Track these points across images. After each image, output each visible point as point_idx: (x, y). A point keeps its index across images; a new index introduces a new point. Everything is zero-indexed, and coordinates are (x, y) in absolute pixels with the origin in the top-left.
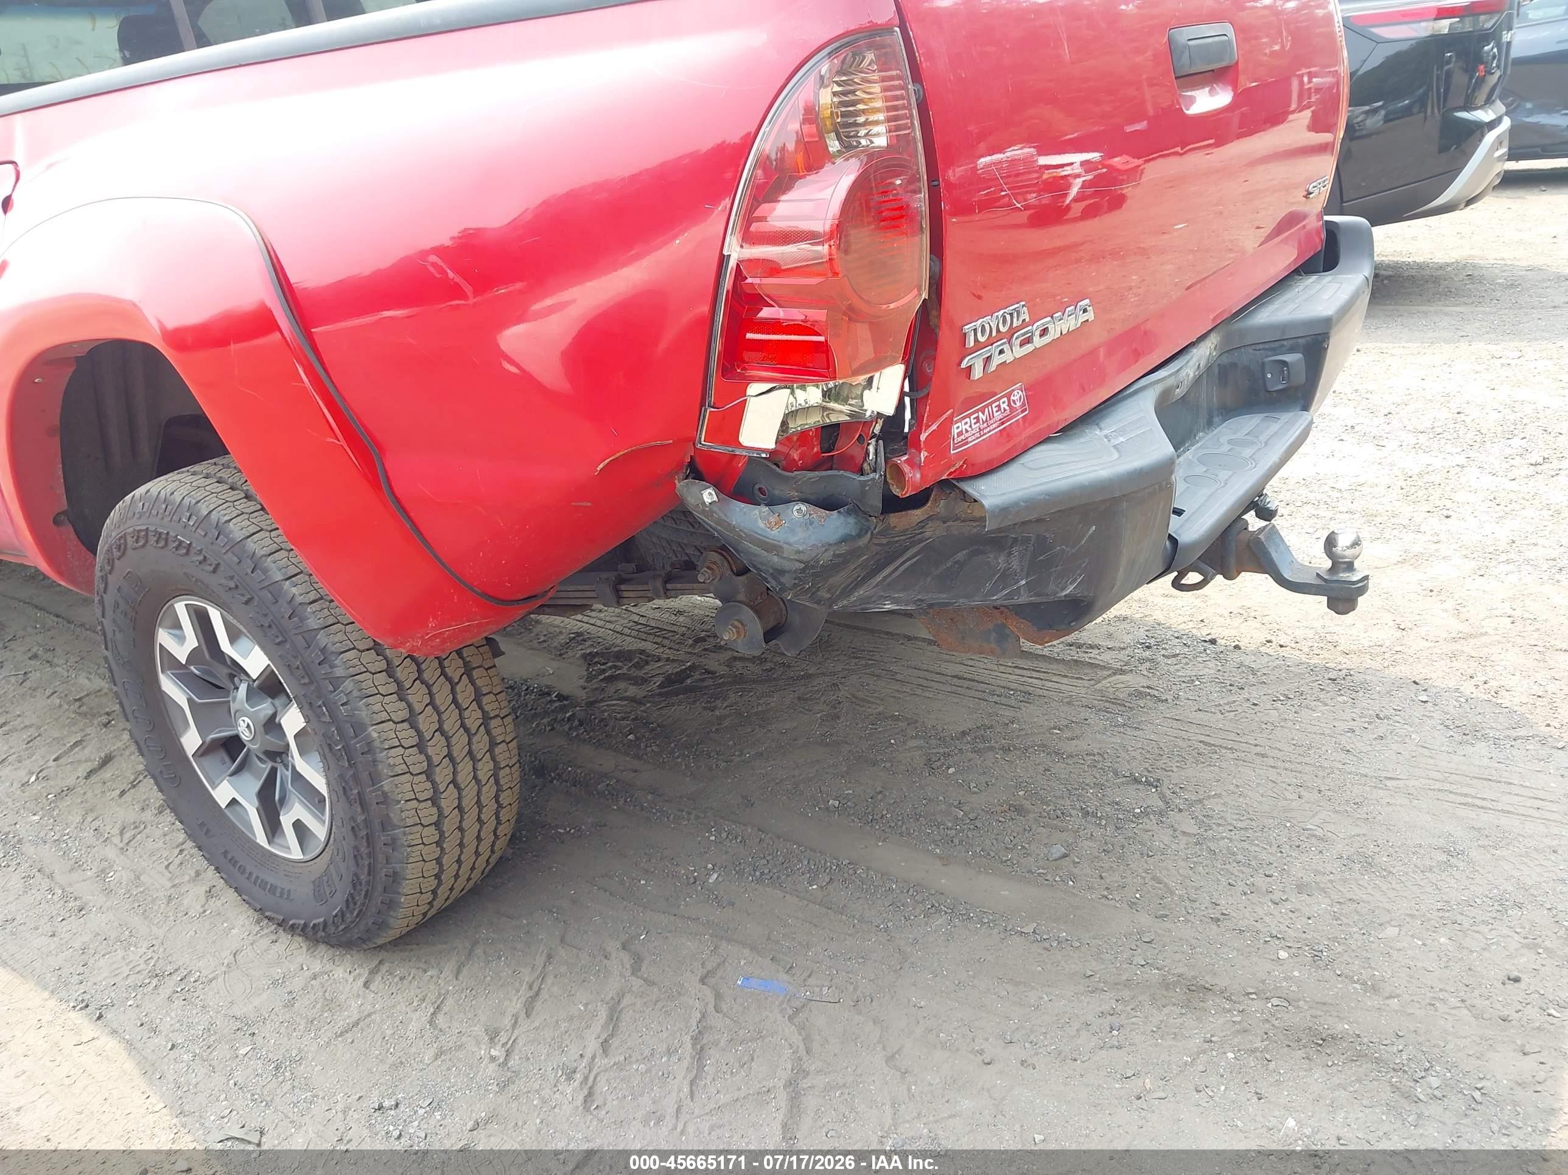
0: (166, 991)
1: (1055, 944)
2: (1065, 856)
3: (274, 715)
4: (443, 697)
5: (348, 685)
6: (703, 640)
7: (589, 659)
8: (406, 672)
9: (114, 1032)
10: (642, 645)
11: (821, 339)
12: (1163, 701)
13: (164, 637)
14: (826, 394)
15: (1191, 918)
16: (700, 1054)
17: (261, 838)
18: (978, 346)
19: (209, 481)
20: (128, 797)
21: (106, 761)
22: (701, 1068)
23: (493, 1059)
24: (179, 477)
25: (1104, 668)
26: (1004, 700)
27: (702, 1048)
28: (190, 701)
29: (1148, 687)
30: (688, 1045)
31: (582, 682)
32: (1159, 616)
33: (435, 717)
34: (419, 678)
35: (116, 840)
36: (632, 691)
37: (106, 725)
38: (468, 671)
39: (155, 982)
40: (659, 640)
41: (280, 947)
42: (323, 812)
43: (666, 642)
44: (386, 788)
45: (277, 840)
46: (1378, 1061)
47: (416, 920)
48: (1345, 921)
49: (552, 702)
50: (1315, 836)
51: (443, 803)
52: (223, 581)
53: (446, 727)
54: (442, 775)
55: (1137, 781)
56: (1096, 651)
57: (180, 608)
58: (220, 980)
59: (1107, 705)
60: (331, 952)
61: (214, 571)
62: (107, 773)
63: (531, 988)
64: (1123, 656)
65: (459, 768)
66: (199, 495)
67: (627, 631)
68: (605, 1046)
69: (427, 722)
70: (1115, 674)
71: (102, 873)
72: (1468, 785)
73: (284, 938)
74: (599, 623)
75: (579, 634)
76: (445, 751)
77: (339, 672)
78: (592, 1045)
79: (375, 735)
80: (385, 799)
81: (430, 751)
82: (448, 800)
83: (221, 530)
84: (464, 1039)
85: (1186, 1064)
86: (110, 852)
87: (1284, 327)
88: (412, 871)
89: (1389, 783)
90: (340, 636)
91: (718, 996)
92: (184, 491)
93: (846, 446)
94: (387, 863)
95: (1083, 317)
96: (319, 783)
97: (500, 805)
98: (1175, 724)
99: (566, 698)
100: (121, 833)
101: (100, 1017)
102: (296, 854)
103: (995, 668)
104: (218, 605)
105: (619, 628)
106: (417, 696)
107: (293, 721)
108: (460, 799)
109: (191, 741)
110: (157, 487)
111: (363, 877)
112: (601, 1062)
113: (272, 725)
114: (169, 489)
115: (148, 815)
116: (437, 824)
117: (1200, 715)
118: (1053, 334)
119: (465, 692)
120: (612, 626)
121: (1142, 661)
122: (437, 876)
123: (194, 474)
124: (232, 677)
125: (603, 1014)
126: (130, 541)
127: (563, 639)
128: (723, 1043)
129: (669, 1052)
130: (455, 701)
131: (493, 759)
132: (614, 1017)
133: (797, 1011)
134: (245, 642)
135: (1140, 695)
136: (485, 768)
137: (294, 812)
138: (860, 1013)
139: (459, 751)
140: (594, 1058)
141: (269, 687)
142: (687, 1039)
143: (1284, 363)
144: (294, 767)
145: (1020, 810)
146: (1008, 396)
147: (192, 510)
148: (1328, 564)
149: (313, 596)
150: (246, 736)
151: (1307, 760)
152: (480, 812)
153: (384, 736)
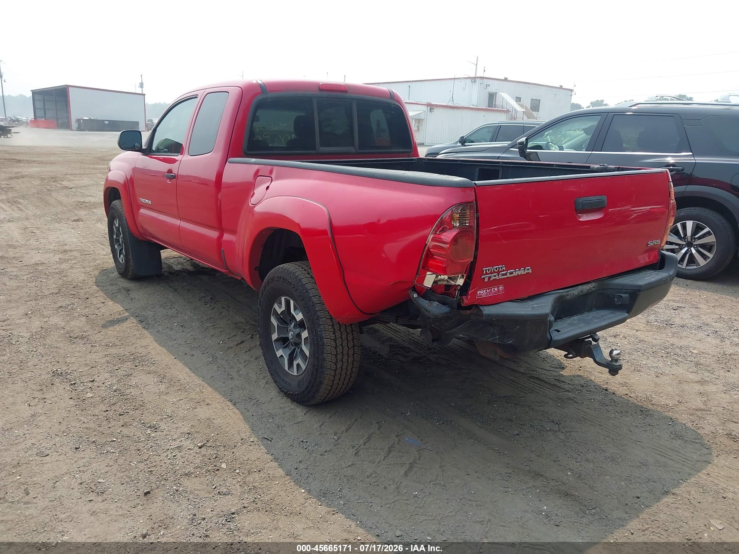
0: (252, 403)
1: (502, 454)
2: (518, 435)
3: (300, 333)
4: (344, 337)
5: (322, 327)
6: (431, 349)
7: (391, 346)
8: (337, 327)
9: (238, 409)
10: (410, 346)
11: (444, 266)
12: (577, 403)
13: (276, 306)
14: (448, 278)
15: (548, 459)
16: (389, 452)
17: (286, 368)
18: (487, 274)
19: (299, 267)
20: (247, 353)
21: (242, 342)
22: (388, 455)
23: (334, 439)
24: (291, 264)
25: (563, 389)
26: (524, 391)
27: (390, 451)
28: (278, 325)
29: (574, 398)
30: (387, 449)
31: (387, 353)
32: (593, 378)
33: (341, 341)
34: (340, 329)
35: (243, 363)
36: (402, 359)
37: (243, 332)
38: (352, 331)
39: (250, 400)
40: (416, 346)
41: (284, 400)
42: (306, 362)
43: (418, 347)
44: (325, 356)
45: (291, 369)
46: (580, 503)
47: (321, 401)
48: (595, 471)
49: (376, 356)
50: (602, 450)
51: (338, 365)
52: (297, 293)
53: (343, 344)
54: (339, 357)
55: (553, 422)
56: (564, 384)
57: (283, 299)
58: (267, 404)
59: (557, 399)
60: (297, 404)
61: (296, 291)
62: (242, 346)
63: (349, 426)
64: (572, 387)
65: (344, 357)
66: (296, 270)
67: (407, 341)
68: (365, 444)
69: (339, 342)
70: (566, 391)
71: (238, 371)
72: (666, 450)
73: (285, 398)
74: (399, 336)
75: (391, 338)
76: (341, 351)
77: (321, 323)
78: (361, 442)
79: (325, 341)
80: (324, 360)
81: (338, 350)
82: (339, 365)
83: (300, 280)
84: (328, 433)
85: (524, 489)
86: (241, 366)
87: (624, 285)
88: (326, 382)
89: (638, 443)
90: (323, 314)
91: (399, 441)
92: (293, 268)
93: (452, 290)
94: (320, 378)
95: (526, 271)
96: (307, 353)
97: (352, 372)
98: (577, 410)
99: (381, 356)
100: (245, 362)
101: (235, 404)
102: (295, 373)
103: (527, 381)
104: (293, 300)
105: (404, 339)
106: (338, 334)
107: (305, 334)
108: (342, 365)
109: (275, 336)
110: (285, 266)
111: (312, 381)
112: (362, 447)
113: (299, 336)
114: (289, 267)
115: (252, 359)
116: (335, 371)
117: (588, 410)
118: (515, 274)
119: (350, 337)
120: (402, 338)
121: (578, 390)
122: (332, 386)
123: (296, 264)
124: (291, 320)
125: (366, 436)
126: (276, 279)
127: (385, 338)
128: (396, 451)
129: (381, 449)
130: (347, 338)
131: (353, 357)
132: (369, 438)
133: (420, 450)
134: (297, 311)
135: (570, 399)
136: (351, 359)
137: (299, 361)
138: (437, 455)
139: (345, 352)
140: (361, 445)
141: (301, 325)
142: (387, 447)
143: (621, 296)
144: (301, 348)
145: (511, 421)
146: (498, 287)
147: (294, 274)
148: (610, 359)
149: (319, 302)
150: (290, 337)
151: (615, 430)
152: (346, 371)
153: (328, 342)
